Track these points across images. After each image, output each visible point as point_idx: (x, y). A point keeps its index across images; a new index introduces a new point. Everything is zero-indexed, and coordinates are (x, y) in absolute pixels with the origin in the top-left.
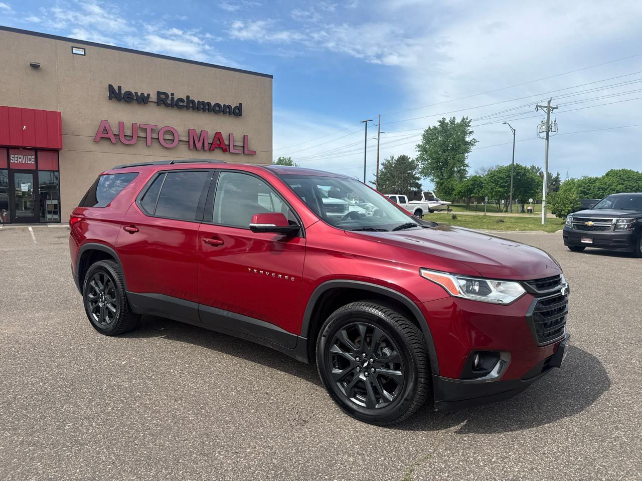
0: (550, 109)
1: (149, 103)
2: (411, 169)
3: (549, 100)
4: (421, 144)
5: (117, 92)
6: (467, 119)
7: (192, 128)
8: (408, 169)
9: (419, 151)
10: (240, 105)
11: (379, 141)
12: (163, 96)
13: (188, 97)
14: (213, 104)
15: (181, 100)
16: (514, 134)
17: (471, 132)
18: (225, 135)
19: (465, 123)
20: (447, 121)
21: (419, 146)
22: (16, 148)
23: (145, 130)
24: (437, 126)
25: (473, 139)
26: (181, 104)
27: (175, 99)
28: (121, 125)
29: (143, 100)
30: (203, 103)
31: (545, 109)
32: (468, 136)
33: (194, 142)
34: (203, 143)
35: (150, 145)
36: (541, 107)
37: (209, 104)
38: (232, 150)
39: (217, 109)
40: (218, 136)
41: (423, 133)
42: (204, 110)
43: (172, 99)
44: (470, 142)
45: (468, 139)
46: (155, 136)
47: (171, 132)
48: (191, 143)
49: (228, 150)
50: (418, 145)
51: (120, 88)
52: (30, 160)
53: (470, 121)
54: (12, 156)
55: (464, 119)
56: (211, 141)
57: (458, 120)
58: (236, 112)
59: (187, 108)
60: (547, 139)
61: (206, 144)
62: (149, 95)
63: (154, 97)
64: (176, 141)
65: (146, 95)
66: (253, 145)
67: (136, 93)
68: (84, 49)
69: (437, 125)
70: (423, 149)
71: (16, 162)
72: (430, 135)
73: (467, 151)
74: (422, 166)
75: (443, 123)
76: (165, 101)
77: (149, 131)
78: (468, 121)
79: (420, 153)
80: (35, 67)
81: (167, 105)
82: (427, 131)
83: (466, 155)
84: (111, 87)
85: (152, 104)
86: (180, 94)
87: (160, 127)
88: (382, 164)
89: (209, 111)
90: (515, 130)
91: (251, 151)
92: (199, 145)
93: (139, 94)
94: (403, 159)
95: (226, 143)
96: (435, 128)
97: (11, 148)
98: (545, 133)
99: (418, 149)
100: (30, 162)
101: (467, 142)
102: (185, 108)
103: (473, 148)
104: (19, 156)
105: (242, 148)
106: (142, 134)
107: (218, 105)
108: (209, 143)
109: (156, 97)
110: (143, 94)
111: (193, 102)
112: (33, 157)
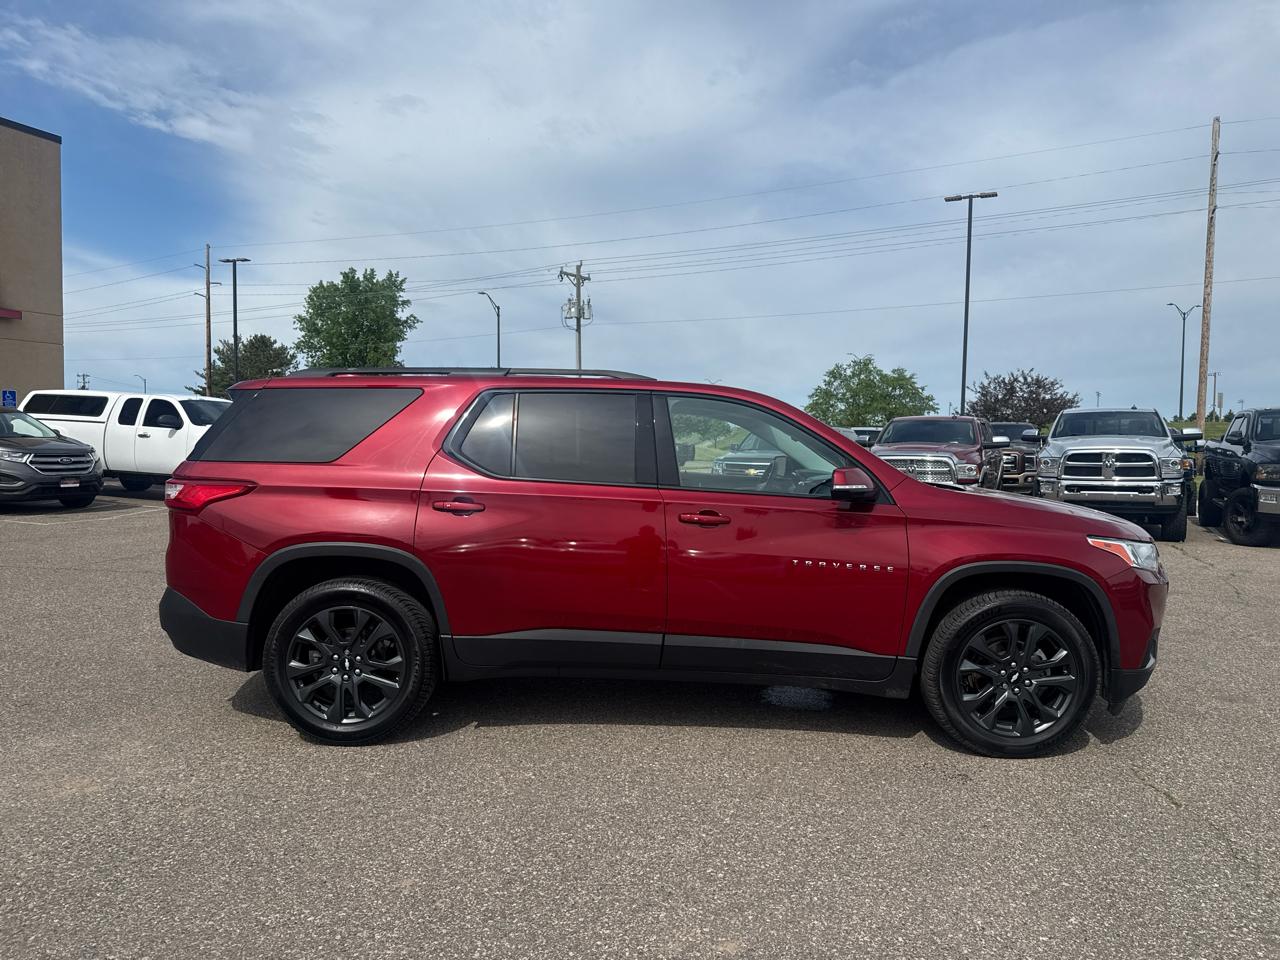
0: (580, 280)
2: (280, 366)
3: (579, 264)
4: (304, 314)
6: (397, 274)
8: (275, 364)
9: (301, 330)
11: (209, 300)
16: (498, 315)
17: (406, 303)
19: (393, 284)
20: (359, 275)
21: (301, 319)
24: (336, 282)
25: (412, 316)
31: (572, 278)
32: (400, 310)
36: (566, 274)
41: (309, 293)
44: (406, 322)
45: (402, 314)
50: (300, 317)
53: (403, 281)
55: (391, 275)
57: (380, 276)
60: (578, 330)
69: (338, 280)
70: (309, 326)
72: (322, 299)
73: (400, 337)
74: (310, 359)
75: (349, 277)
78: (400, 279)
79: (303, 333)
82: (315, 290)
83: (398, 344)
88: (215, 351)
90: (498, 308)
91: (6, 310)
94: (262, 343)
96: (332, 285)
98: (575, 320)
99: (298, 325)
101: (398, 320)
103: (409, 334)
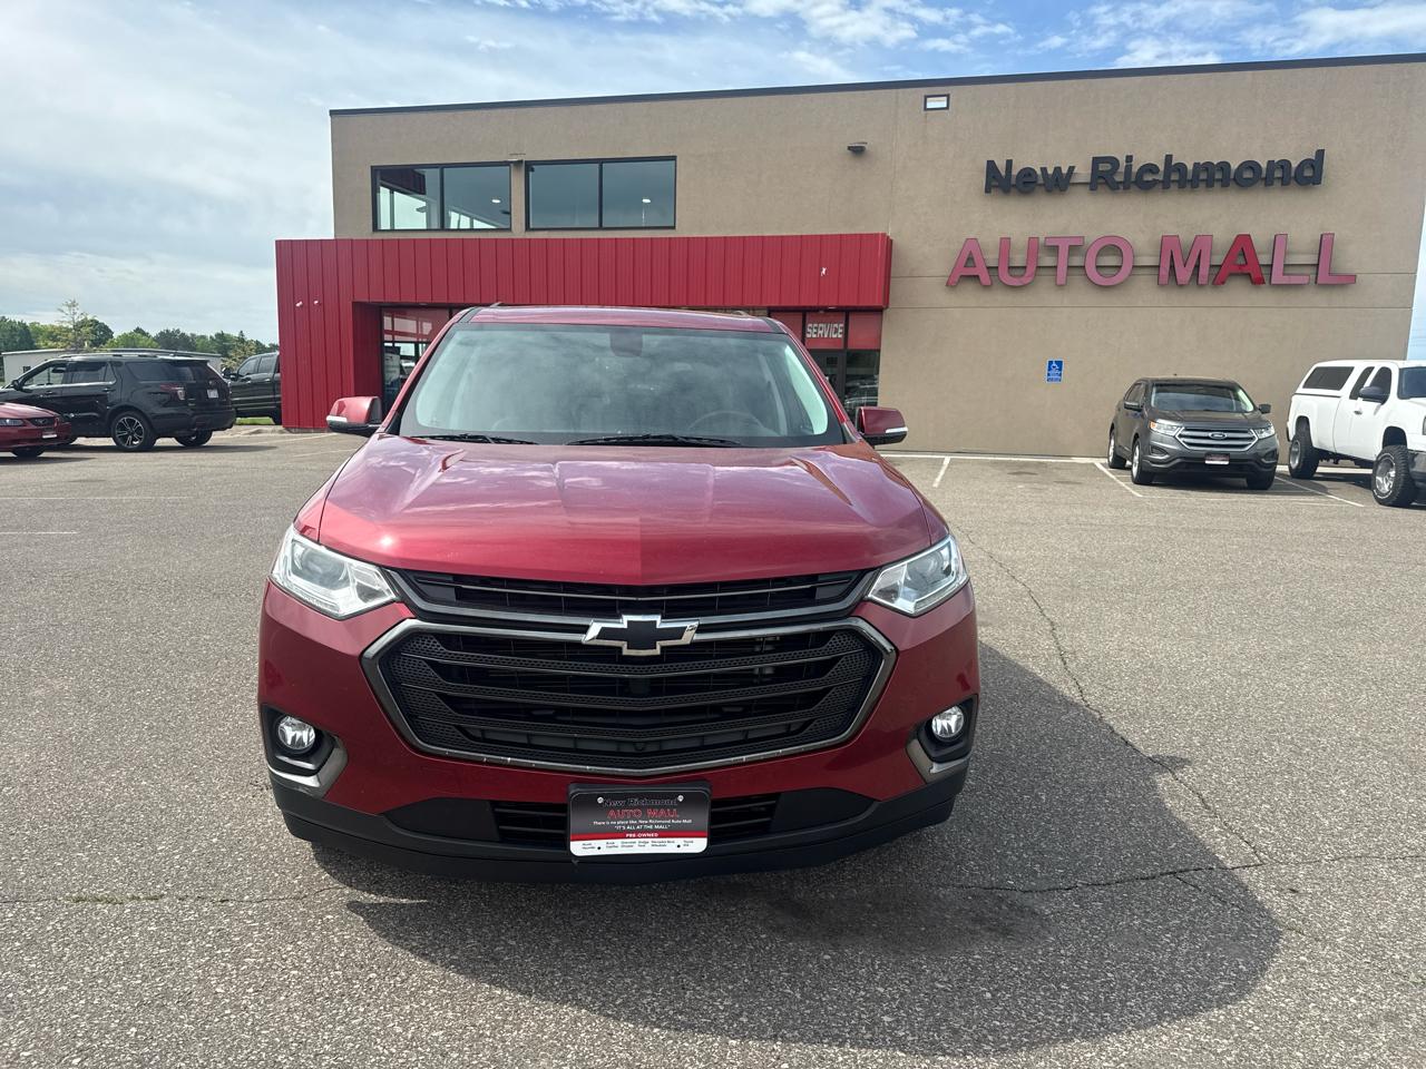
1: (1070, 189)
5: (1003, 173)
7: (1172, 231)
10: (1320, 153)
12: (1103, 167)
13: (1169, 158)
14: (1234, 166)
15: (1151, 168)
18: (1261, 240)
22: (814, 310)
23: (1054, 250)
26: (1148, 177)
27: (1135, 169)
28: (1005, 244)
29: (1058, 183)
30: (1208, 166)
33: (1172, 267)
34: (1197, 267)
35: (1063, 282)
37: (1224, 166)
38: (1277, 277)
39: (1248, 174)
40: (1243, 244)
42: (1210, 183)
43: (1128, 168)
46: (1077, 261)
47: (1113, 247)
48: (1165, 271)
49: (1266, 278)
51: (1009, 163)
52: (836, 331)
54: (810, 325)
56: (1218, 260)
58: (1307, 175)
59: (1166, 184)
61: (1204, 270)
62: (1071, 169)
63: (1083, 172)
64: (1126, 268)
65: (1065, 171)
66: (1349, 258)
67: (1044, 170)
68: (948, 96)
71: (814, 336)
76: (1109, 177)
77: (1063, 251)
80: (857, 151)
81: (1114, 187)
84: (991, 165)
85: (1080, 188)
86: (1149, 153)
87: (1089, 239)
89: (1225, 183)
91: (1339, 276)
92: (1184, 274)
93: (1050, 171)
95: (1264, 259)
97: (809, 311)
100: (834, 336)
102: (1160, 186)
104: (821, 325)
105: (1313, 270)
106: (1048, 261)
107: (1251, 166)
108: (1212, 266)
109: (1090, 171)
110: (1058, 169)
111: (1181, 168)
112: (842, 325)
